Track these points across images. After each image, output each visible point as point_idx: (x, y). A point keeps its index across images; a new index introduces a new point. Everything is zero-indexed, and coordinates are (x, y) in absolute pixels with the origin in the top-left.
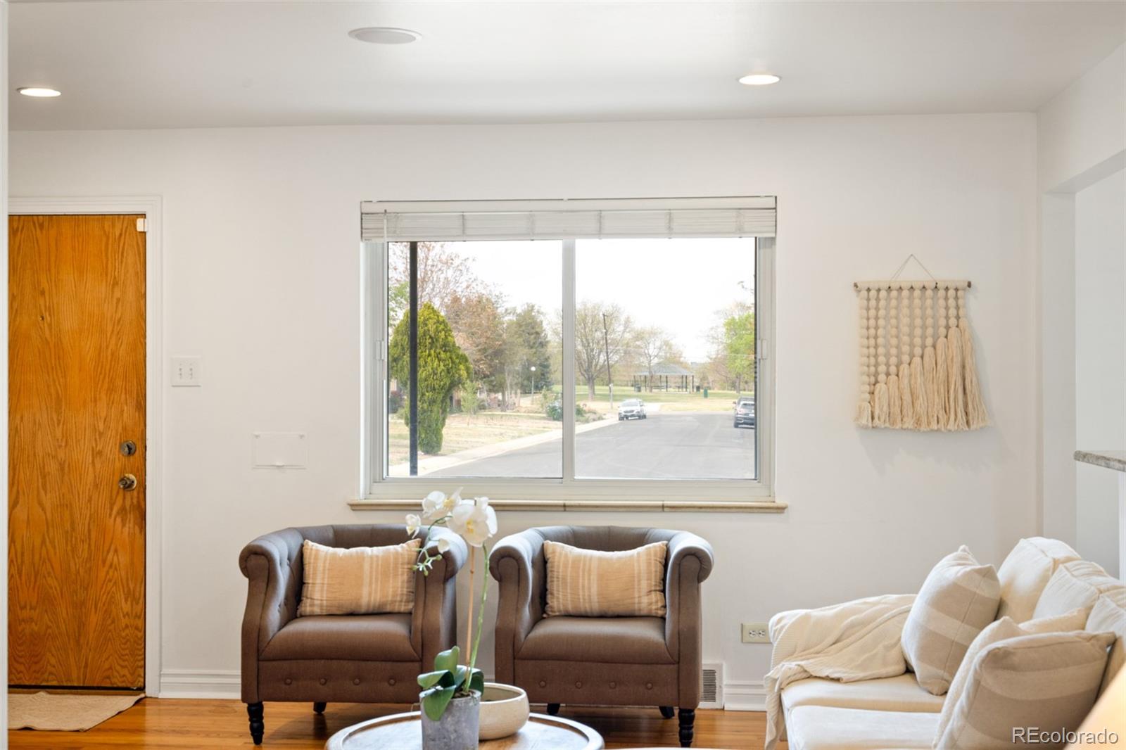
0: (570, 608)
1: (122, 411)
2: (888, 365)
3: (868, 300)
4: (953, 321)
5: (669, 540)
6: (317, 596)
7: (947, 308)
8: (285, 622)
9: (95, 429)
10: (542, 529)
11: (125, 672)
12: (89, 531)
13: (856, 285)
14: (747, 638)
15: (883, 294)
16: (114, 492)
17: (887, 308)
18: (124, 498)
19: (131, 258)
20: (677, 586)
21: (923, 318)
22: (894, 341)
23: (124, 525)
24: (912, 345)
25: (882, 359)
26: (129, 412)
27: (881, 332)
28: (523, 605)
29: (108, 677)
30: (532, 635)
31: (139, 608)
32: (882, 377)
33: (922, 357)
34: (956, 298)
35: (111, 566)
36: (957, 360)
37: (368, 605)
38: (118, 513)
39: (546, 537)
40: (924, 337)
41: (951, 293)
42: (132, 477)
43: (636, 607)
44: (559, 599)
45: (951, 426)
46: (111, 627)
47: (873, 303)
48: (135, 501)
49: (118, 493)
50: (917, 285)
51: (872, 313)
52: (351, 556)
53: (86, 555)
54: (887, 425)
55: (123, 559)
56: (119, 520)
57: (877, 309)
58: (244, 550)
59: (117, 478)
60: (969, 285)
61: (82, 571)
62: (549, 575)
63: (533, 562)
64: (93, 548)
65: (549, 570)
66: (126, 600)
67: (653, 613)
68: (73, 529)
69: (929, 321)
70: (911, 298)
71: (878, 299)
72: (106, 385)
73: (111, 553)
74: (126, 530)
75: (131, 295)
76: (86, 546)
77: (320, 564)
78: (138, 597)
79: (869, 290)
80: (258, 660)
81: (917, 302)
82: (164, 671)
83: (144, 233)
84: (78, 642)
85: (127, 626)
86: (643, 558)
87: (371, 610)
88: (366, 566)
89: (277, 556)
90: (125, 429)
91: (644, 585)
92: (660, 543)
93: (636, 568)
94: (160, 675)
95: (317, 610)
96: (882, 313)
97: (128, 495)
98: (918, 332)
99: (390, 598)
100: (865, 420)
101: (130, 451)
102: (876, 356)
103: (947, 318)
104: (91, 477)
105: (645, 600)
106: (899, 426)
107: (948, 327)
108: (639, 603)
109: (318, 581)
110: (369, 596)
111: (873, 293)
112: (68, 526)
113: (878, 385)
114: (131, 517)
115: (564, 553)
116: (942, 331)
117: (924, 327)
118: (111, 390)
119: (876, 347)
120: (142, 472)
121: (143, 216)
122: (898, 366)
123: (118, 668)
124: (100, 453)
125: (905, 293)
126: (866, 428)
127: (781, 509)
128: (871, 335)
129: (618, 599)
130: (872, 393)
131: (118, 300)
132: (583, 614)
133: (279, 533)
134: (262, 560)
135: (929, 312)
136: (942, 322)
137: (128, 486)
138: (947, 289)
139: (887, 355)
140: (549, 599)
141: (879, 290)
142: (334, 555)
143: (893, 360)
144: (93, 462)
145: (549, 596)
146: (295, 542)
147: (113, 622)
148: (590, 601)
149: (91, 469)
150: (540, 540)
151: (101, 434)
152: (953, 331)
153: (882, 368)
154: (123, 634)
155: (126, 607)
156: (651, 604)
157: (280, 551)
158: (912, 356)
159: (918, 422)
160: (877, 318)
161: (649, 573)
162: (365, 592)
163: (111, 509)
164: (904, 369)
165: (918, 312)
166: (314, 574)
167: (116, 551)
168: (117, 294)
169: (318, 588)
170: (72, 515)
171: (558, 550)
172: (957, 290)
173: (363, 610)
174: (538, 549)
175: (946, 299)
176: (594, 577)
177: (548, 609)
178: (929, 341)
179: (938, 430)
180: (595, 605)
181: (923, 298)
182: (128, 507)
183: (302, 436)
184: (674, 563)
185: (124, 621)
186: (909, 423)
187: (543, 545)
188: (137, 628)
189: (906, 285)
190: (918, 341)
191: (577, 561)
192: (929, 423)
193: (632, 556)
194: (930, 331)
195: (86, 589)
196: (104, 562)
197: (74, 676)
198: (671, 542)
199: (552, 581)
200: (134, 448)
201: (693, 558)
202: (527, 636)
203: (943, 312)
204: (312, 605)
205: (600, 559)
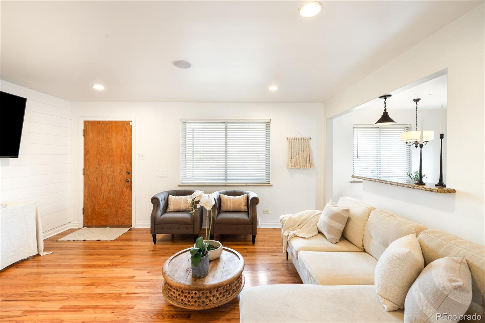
0: (226, 210)
1: (127, 165)
2: (294, 155)
3: (290, 141)
4: (307, 146)
5: (248, 194)
6: (171, 207)
7: (306, 143)
8: (162, 214)
9: (120, 168)
10: (219, 191)
11: (128, 222)
12: (119, 191)
13: (287, 138)
14: (264, 213)
15: (293, 140)
16: (125, 182)
17: (294, 143)
18: (127, 184)
19: (128, 131)
20: (251, 206)
21: (301, 145)
22: (295, 150)
23: (127, 190)
24: (299, 151)
25: (293, 154)
26: (128, 165)
27: (292, 148)
28: (216, 211)
29: (123, 223)
30: (218, 218)
31: (130, 208)
32: (293, 158)
33: (301, 153)
34: (308, 141)
35: (124, 199)
36: (308, 154)
37: (183, 209)
38: (126, 187)
39: (220, 193)
40: (301, 149)
41: (307, 140)
42: (129, 179)
43: (241, 209)
44: (224, 208)
45: (307, 168)
46: (124, 213)
47: (291, 142)
48: (130, 184)
49: (126, 183)
50: (300, 138)
51: (291, 144)
52: (179, 198)
53: (118, 197)
54: (294, 168)
55: (127, 197)
56: (126, 189)
57: (292, 143)
58: (152, 198)
59: (125, 180)
60: (311, 138)
61: (117, 200)
62: (221, 202)
63: (218, 200)
64: (120, 195)
65: (221, 201)
66: (128, 206)
67: (245, 211)
68: (115, 191)
69: (302, 146)
70: (299, 141)
71: (292, 141)
72: (123, 159)
73: (124, 196)
74: (127, 191)
75: (128, 139)
76: (118, 195)
77: (172, 200)
78: (130, 206)
79: (290, 139)
80: (155, 224)
81: (300, 142)
82: (136, 222)
83: (132, 125)
84: (116, 216)
85: (128, 212)
86: (243, 198)
87: (183, 210)
88: (182, 200)
89: (160, 199)
90: (127, 169)
91: (243, 204)
92: (246, 195)
93: (241, 200)
94: (135, 223)
95: (171, 210)
96: (293, 144)
97: (128, 183)
98: (300, 148)
99: (187, 207)
100: (290, 167)
101: (128, 173)
102: (292, 153)
103: (306, 145)
104: (119, 179)
105: (243, 208)
106: (296, 168)
107: (306, 147)
108: (242, 208)
109: (171, 204)
110: (183, 207)
111: (291, 140)
112: (114, 190)
113: (292, 159)
114: (129, 188)
115: (225, 197)
116: (305, 148)
117: (301, 147)
118: (124, 160)
119: (291, 151)
120: (131, 178)
121: (131, 121)
122: (296, 155)
123: (126, 222)
124: (121, 174)
125: (298, 140)
126: (290, 168)
127: (271, 186)
128: (291, 148)
129: (237, 208)
130: (291, 161)
131: (126, 140)
132: (229, 211)
133: (162, 193)
134: (156, 200)
135: (302, 144)
136: (305, 146)
137: (128, 181)
138: (306, 139)
139: (294, 153)
140: (221, 208)
141: (292, 139)
142: (175, 198)
143: (295, 154)
144: (120, 176)
145: (221, 207)
146: (166, 195)
147: (125, 211)
148: (231, 208)
149: (119, 177)
150: (219, 194)
151: (122, 170)
152: (307, 148)
153: (293, 156)
154: (127, 214)
155: (128, 208)
156: (244, 209)
157: (161, 198)
158: (299, 153)
159: (300, 167)
160: (292, 145)
161: (244, 201)
162: (182, 206)
163: (124, 186)
164: (297, 156)
165: (300, 144)
166: (170, 202)
167: (125, 196)
168: (125, 139)
169: (171, 205)
170: (115, 188)
171: (223, 196)
172: (308, 139)
173: (181, 210)
174: (219, 196)
175: (306, 141)
176: (231, 203)
177: (221, 210)
178: (302, 150)
179: (305, 169)
180: (232, 209)
181: (301, 141)
182: (128, 186)
183: (167, 170)
184: (251, 201)
185: (127, 211)
186: (299, 167)
187: (220, 195)
188: (130, 213)
189: (298, 138)
190: (300, 150)
191: (228, 199)
192: (303, 167)
193: (240, 198)
194: (303, 148)
195: (118, 204)
196: (122, 198)
197: (116, 223)
198: (249, 194)
199: (222, 204)
200: (129, 173)
201: (255, 199)
202: (217, 218)
203: (305, 144)
204: (170, 209)
205: (233, 198)
